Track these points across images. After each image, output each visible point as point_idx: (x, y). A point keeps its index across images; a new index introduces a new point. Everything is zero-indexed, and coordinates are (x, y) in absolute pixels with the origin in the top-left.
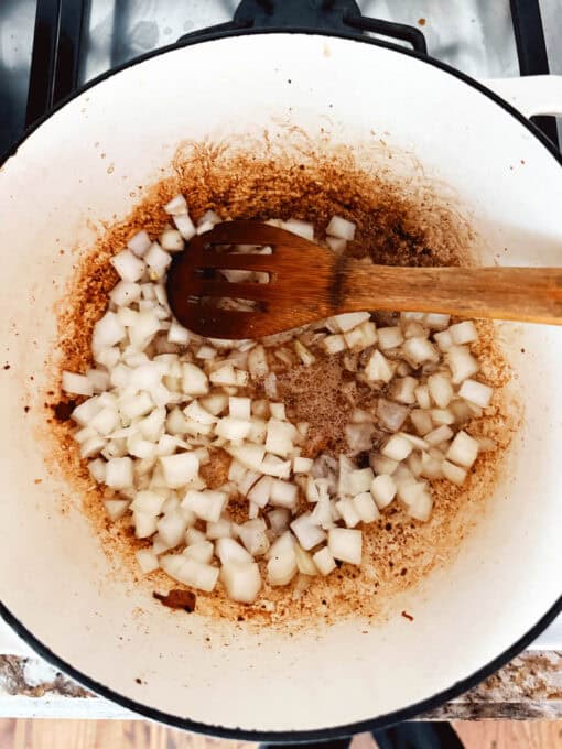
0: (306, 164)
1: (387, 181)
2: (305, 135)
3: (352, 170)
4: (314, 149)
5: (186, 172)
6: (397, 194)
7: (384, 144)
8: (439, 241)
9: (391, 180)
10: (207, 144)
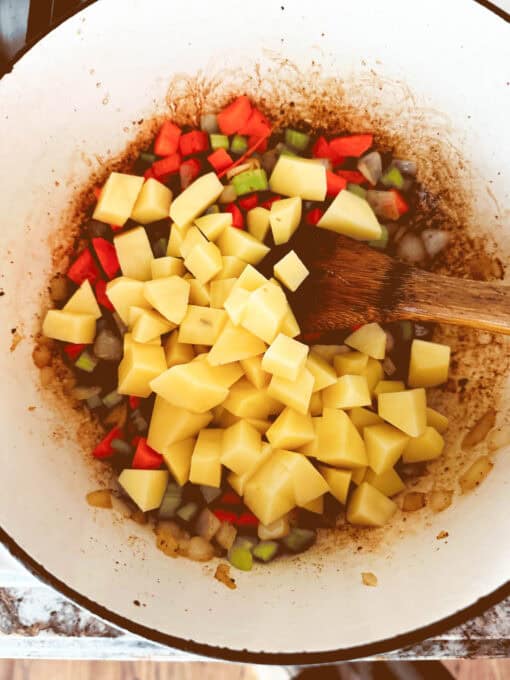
0: (296, 101)
1: (376, 115)
2: (296, 68)
3: (342, 105)
4: (305, 85)
5: (179, 109)
6: (386, 128)
7: (375, 74)
8: (429, 173)
9: (381, 113)
10: (200, 80)
